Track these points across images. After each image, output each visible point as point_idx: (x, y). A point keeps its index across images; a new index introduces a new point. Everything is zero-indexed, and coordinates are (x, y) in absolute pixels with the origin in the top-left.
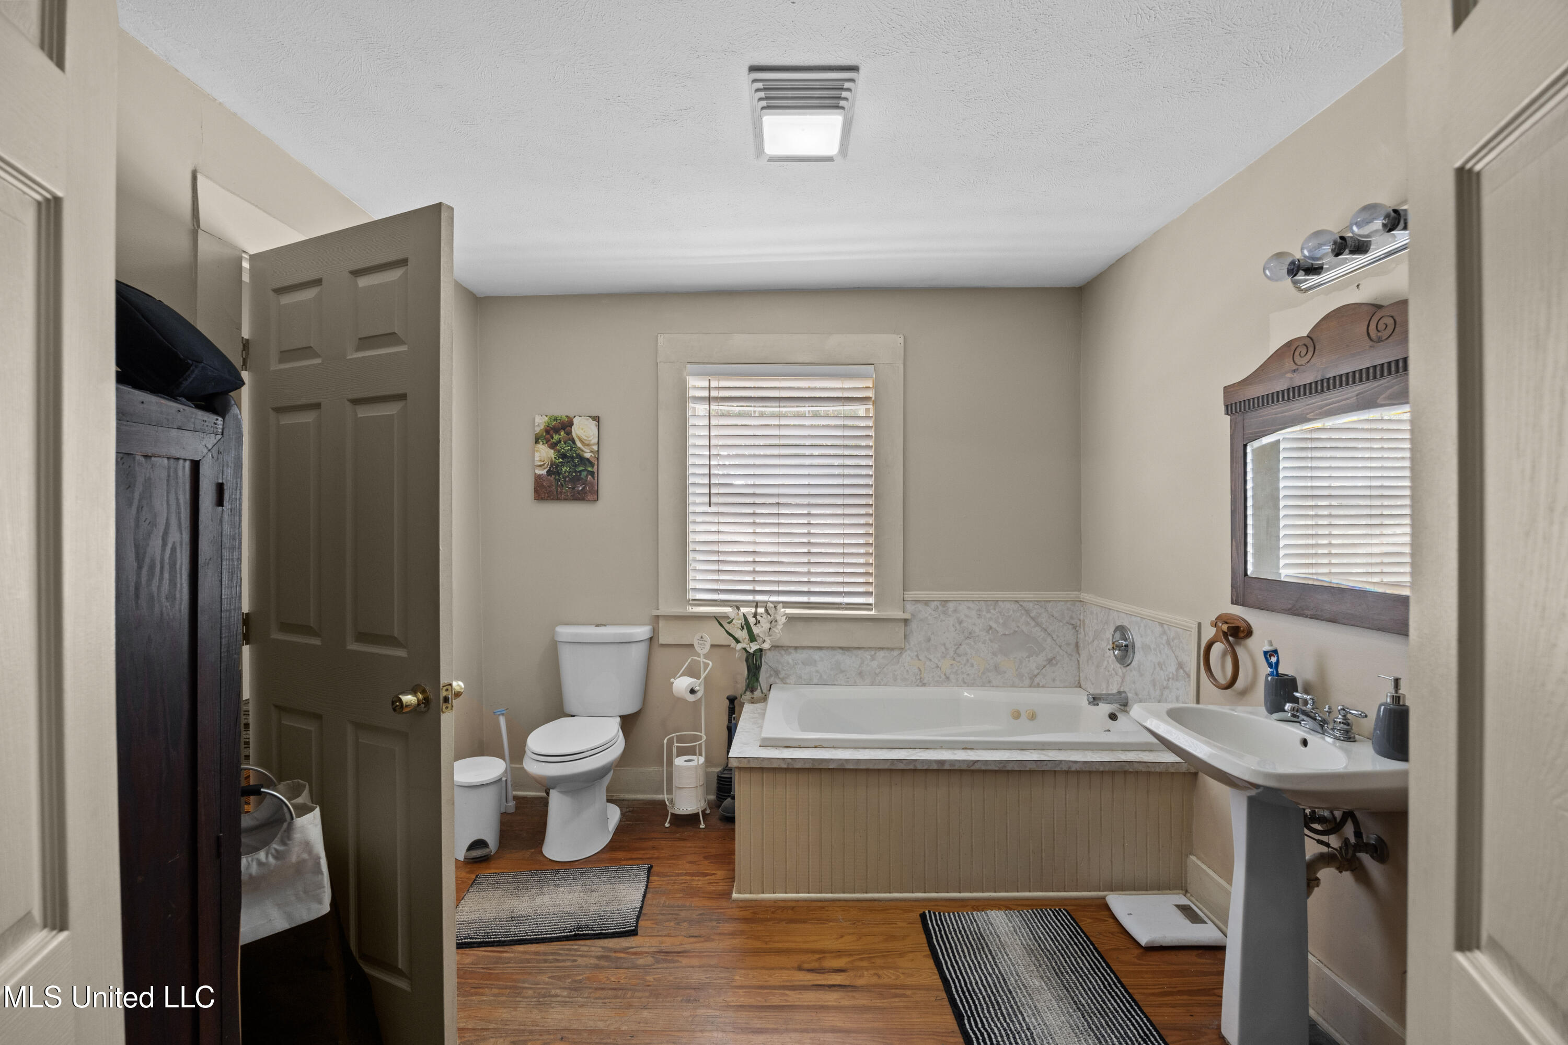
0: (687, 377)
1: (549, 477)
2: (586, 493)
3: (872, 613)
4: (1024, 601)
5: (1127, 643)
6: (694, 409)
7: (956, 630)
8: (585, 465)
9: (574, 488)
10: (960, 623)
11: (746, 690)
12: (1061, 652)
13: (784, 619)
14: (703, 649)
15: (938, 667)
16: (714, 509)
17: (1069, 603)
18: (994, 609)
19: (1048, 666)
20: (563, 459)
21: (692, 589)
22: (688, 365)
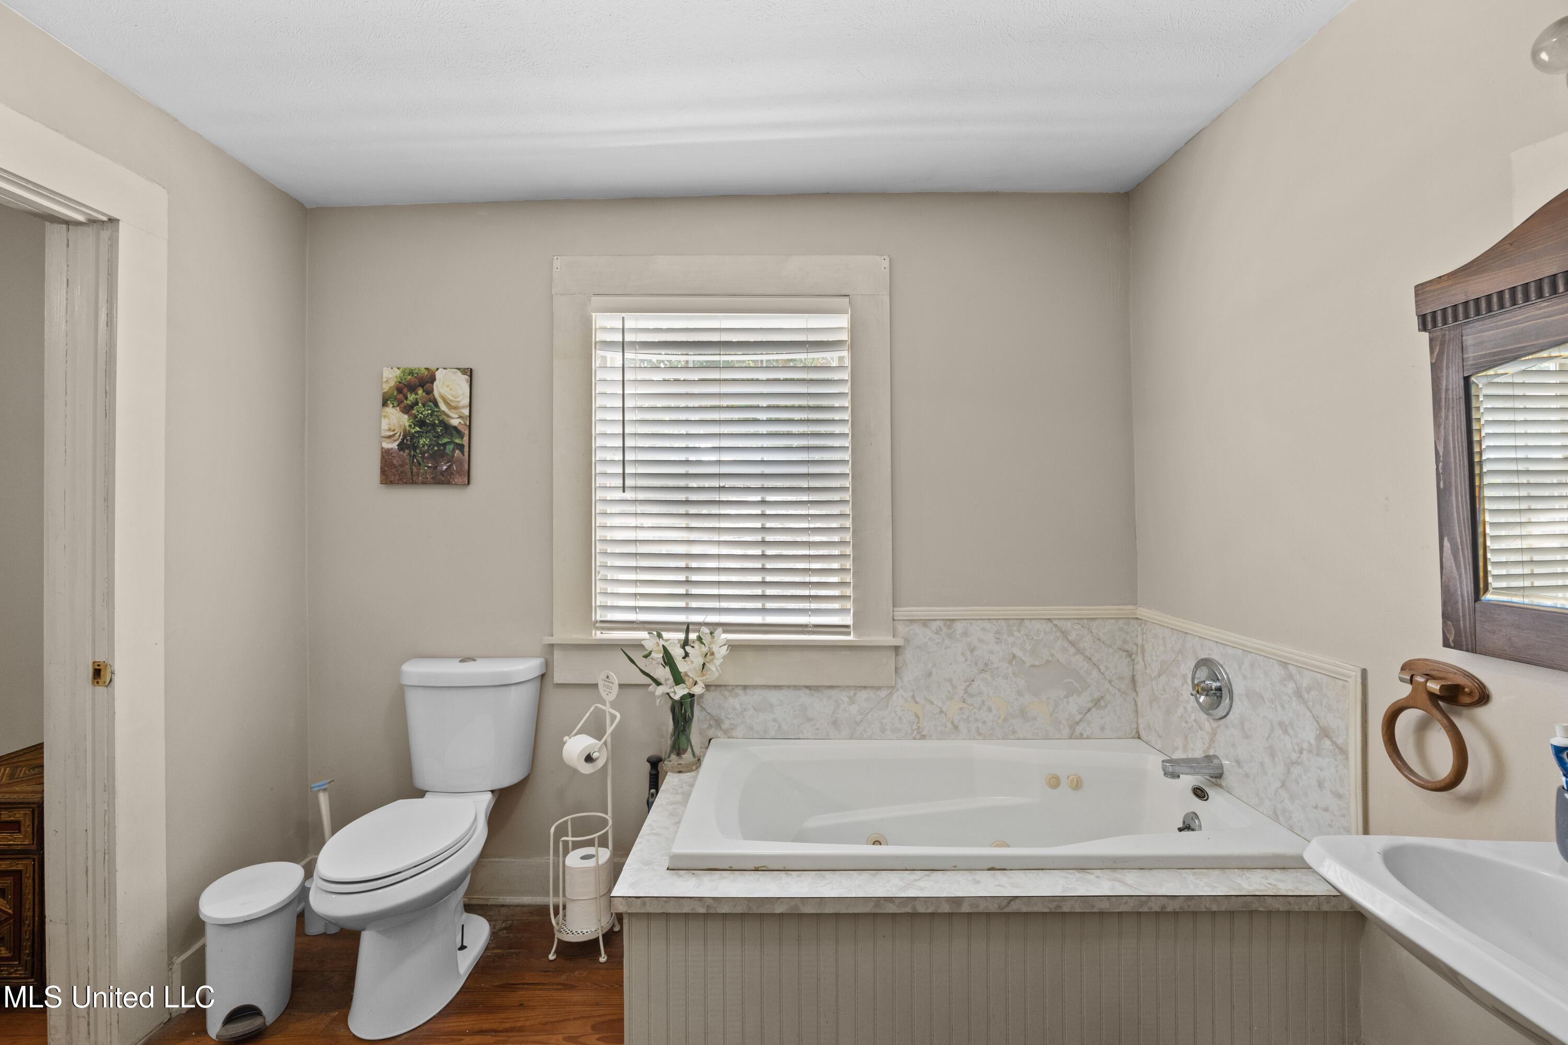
0: (594, 314)
1: (401, 453)
2: (452, 474)
3: (851, 638)
4: (1060, 619)
5: (1218, 684)
6: (604, 358)
7: (966, 660)
8: (451, 435)
9: (435, 468)
10: (972, 650)
11: (671, 752)
12: (1111, 688)
13: (724, 651)
14: (610, 694)
15: (942, 712)
16: (629, 495)
17: (1121, 622)
18: (1019, 631)
19: (1094, 709)
20: (421, 428)
21: (601, 606)
22: (594, 299)
